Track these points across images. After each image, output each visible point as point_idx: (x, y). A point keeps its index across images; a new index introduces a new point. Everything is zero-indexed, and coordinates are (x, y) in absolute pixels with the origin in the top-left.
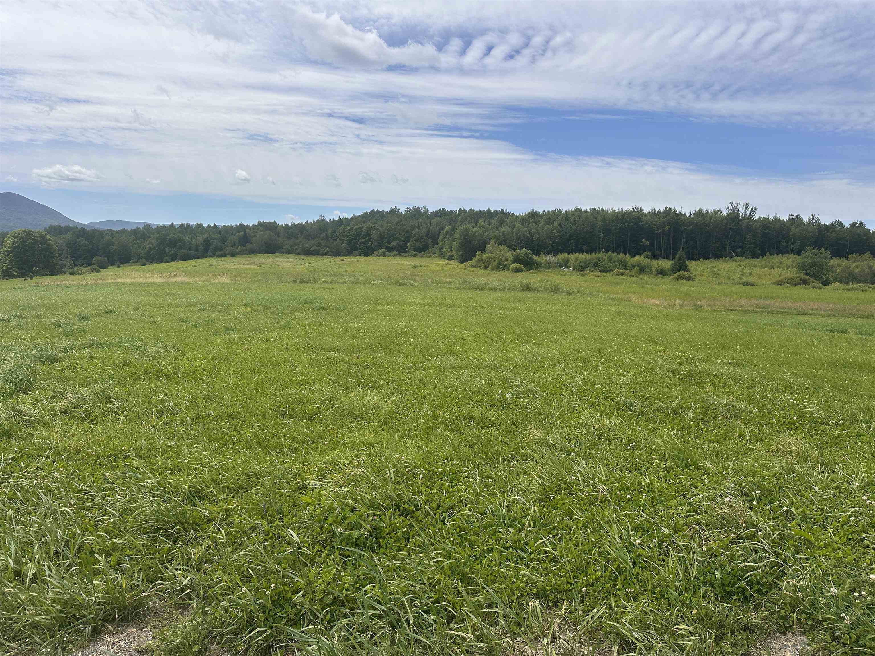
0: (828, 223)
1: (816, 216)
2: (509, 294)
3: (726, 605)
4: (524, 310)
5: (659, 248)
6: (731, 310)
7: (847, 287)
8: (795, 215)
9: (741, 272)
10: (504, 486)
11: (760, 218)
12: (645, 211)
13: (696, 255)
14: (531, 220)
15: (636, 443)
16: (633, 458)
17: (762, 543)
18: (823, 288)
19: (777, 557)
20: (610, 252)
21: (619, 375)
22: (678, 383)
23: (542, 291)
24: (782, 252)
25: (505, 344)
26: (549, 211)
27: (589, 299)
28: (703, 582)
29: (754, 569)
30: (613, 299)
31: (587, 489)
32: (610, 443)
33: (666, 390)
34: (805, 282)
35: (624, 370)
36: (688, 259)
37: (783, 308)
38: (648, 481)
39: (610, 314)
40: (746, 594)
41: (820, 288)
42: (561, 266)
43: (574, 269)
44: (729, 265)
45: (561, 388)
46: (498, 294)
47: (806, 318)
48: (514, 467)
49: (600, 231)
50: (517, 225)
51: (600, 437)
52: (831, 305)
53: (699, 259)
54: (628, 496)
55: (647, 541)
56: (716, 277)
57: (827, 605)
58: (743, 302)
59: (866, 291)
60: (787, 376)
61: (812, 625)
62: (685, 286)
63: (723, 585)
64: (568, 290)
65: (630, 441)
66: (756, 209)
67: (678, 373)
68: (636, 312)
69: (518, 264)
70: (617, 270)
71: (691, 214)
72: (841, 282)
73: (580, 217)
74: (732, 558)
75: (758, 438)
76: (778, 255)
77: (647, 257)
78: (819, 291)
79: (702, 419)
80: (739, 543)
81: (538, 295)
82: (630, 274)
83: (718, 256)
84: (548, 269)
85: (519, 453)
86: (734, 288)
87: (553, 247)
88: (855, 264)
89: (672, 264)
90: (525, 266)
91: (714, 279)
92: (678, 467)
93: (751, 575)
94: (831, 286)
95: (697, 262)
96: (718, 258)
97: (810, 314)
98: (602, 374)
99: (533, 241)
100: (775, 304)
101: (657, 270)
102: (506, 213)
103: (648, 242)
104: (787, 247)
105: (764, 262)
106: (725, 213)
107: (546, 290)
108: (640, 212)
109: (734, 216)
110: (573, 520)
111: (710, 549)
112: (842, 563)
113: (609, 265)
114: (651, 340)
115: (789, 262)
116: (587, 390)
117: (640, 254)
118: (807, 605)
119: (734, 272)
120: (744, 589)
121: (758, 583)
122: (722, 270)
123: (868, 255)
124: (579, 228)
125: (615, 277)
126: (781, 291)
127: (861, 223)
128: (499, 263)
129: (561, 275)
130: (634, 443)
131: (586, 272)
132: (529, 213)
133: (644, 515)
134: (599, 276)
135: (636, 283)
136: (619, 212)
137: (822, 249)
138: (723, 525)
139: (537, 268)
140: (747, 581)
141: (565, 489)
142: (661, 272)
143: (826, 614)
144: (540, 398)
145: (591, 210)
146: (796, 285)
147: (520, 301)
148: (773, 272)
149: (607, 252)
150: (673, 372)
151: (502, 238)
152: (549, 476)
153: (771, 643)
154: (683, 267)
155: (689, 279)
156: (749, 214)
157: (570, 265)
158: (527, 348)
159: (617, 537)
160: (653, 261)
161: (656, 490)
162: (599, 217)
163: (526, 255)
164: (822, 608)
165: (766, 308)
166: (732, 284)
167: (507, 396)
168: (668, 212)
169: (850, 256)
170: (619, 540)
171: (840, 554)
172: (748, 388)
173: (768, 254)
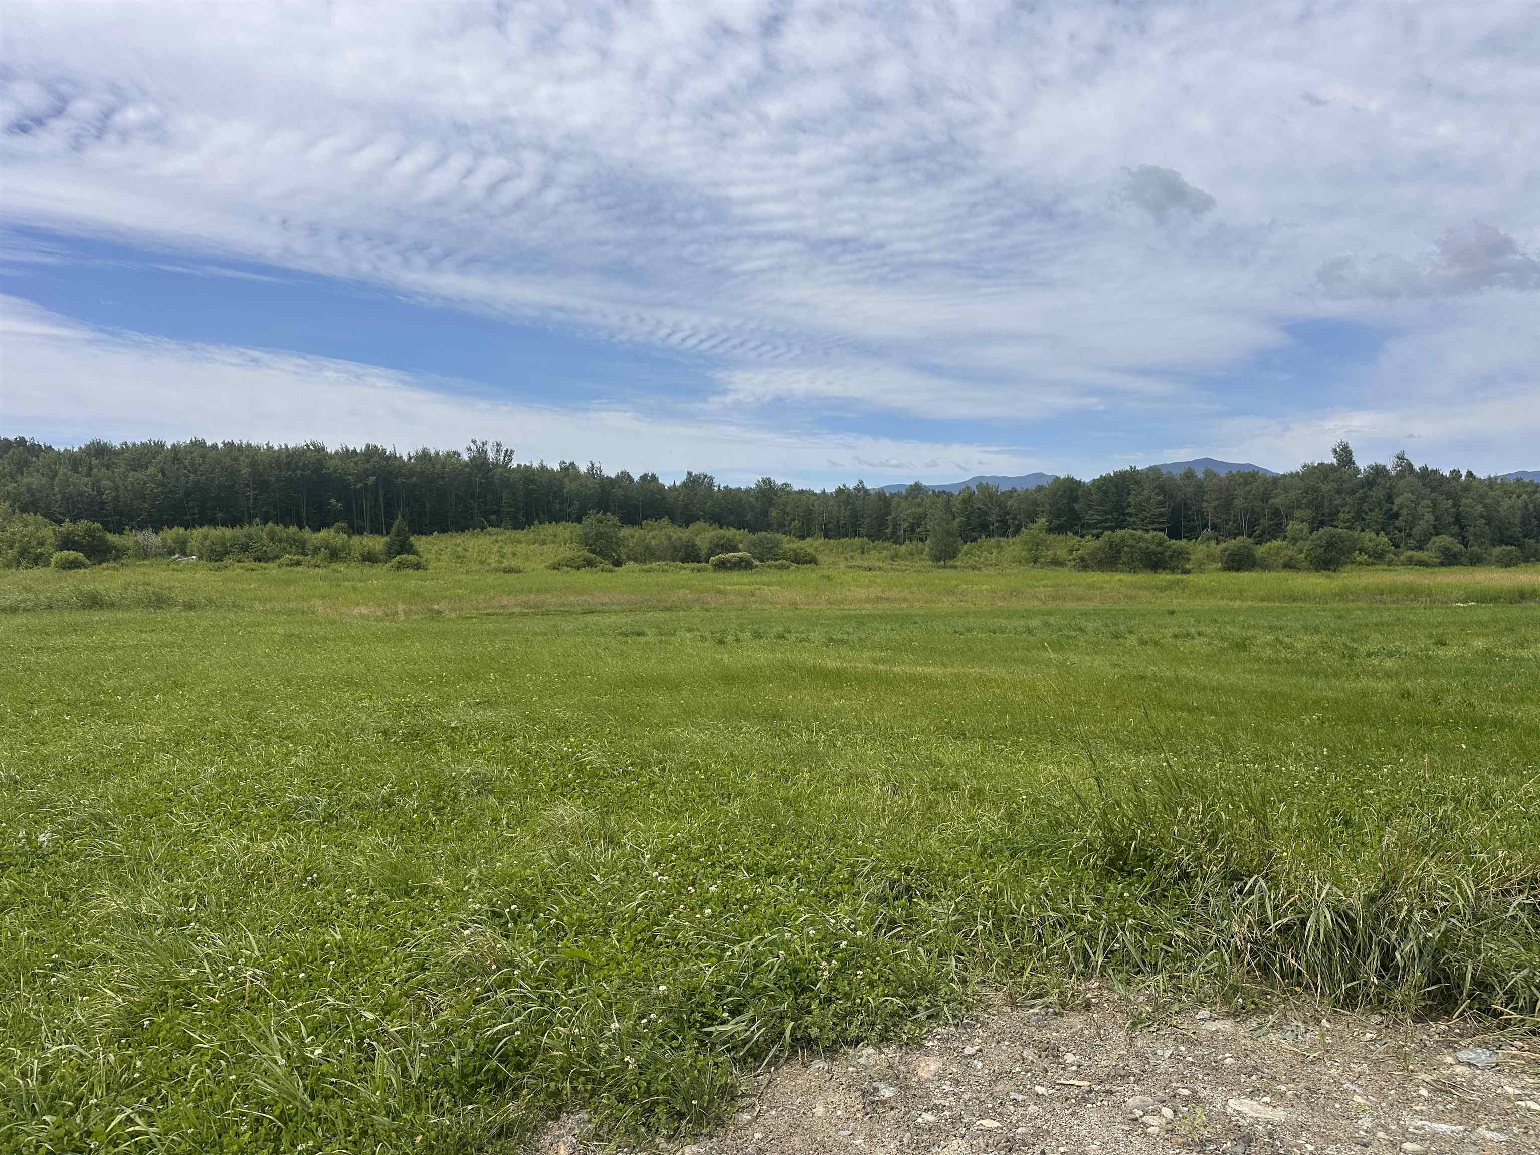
0: (613, 476)
1: (597, 465)
2: (48, 618)
3: (470, 1107)
4: (87, 647)
5: (362, 514)
6: (488, 614)
7: (645, 567)
8: (568, 463)
9: (499, 552)
10: (35, 1033)
11: (519, 465)
12: (329, 451)
13: (426, 526)
14: (95, 461)
15: (318, 874)
16: (312, 902)
17: (521, 987)
18: (615, 572)
19: (543, 1001)
20: (270, 524)
21: (286, 755)
22: (393, 752)
23: (129, 606)
24: (556, 518)
25: (38, 727)
26: (134, 444)
27: (232, 616)
28: (433, 1083)
29: (509, 1032)
30: (279, 613)
31: (223, 985)
32: (270, 885)
33: (372, 767)
34: (590, 564)
35: (295, 745)
36: (413, 534)
37: (564, 605)
38: (339, 937)
39: (273, 641)
40: (500, 1077)
41: (611, 572)
42: (171, 553)
43: (200, 558)
44: (480, 542)
45: (171, 800)
46: (20, 619)
47: (595, 618)
48: (61, 986)
49: (247, 485)
50: (62, 470)
51: (249, 878)
52: (625, 596)
53: (431, 534)
54: (302, 975)
55: (337, 1046)
56: (461, 563)
57: (610, 1052)
58: (506, 600)
59: (667, 571)
60: (560, 712)
61: (593, 1089)
62: (412, 581)
63: (464, 1076)
64: (187, 599)
65: (308, 872)
66: (512, 451)
67: (394, 733)
68: (322, 633)
69: (71, 552)
70: (287, 556)
71: (410, 458)
72: (635, 560)
73: (203, 456)
74: (477, 1026)
75: (519, 820)
76: (550, 523)
77: (342, 529)
78: (609, 575)
79: (434, 805)
80: (489, 997)
81: (120, 615)
82: (313, 562)
83: (462, 528)
84: (144, 559)
85: (71, 953)
86: (491, 579)
87: (150, 515)
88: (651, 534)
89: (387, 543)
90: (88, 557)
91: (459, 565)
92: (392, 898)
93: (505, 1044)
94: (624, 567)
95: (430, 538)
96: (463, 531)
97: (599, 612)
98: (255, 758)
99: (103, 503)
100: (551, 599)
101: (362, 555)
102: (33, 445)
103: (340, 505)
104: (561, 510)
105: (532, 536)
106: (465, 457)
107: (139, 602)
108: (320, 450)
109: (480, 462)
110: (194, 1053)
111: (443, 1024)
112: (629, 980)
113: (271, 548)
114: (348, 682)
115: (567, 535)
116: (223, 794)
117: (328, 525)
118: (584, 1062)
119: (489, 553)
120: (497, 1070)
121: (517, 1053)
122: (470, 550)
123: (665, 521)
124: (203, 478)
125: (284, 569)
126: (560, 578)
127: (653, 476)
128: (23, 553)
129: (174, 570)
130: (315, 875)
131: (226, 562)
132: (88, 447)
133: (331, 1000)
134: (252, 570)
135: (325, 578)
136: (281, 449)
137: (609, 514)
138: (463, 976)
139: (117, 558)
140: (501, 1056)
141: (176, 997)
142: (370, 558)
143: (608, 1065)
144: (120, 829)
145: (225, 445)
146: (578, 568)
147: (75, 630)
148: (546, 550)
149: (265, 524)
150: (385, 733)
151: (26, 498)
152: (141, 983)
153: (538, 1141)
154: (405, 548)
155: (418, 567)
156: (502, 459)
157: (192, 551)
158: (88, 731)
159: (278, 1057)
160: (354, 537)
161: (352, 949)
162: (242, 458)
163: (89, 533)
164: (603, 1059)
165: (539, 607)
166: (488, 571)
167: (41, 838)
168: (372, 452)
169: (644, 523)
170: (282, 1062)
171: (625, 968)
172: (505, 740)
173: (536, 522)
